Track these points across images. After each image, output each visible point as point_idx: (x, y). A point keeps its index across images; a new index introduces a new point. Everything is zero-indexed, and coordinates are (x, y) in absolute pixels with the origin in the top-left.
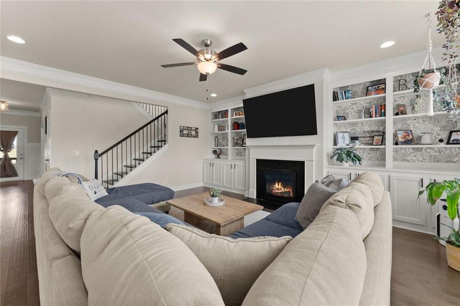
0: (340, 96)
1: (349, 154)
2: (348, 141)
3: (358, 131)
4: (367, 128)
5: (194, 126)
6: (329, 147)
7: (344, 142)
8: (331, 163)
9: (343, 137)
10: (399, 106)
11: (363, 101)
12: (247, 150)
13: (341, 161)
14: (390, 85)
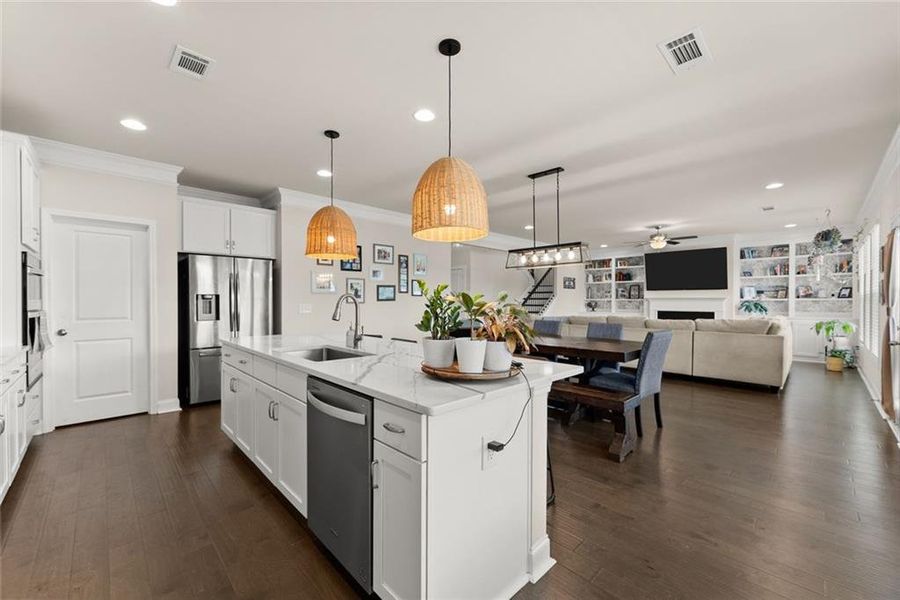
0: (747, 255)
1: (756, 305)
2: (754, 294)
3: (763, 286)
4: (772, 283)
5: (572, 277)
6: (737, 300)
7: (751, 295)
8: (738, 314)
9: (750, 291)
10: (799, 267)
11: (769, 260)
12: (645, 303)
13: (750, 311)
14: (792, 249)
